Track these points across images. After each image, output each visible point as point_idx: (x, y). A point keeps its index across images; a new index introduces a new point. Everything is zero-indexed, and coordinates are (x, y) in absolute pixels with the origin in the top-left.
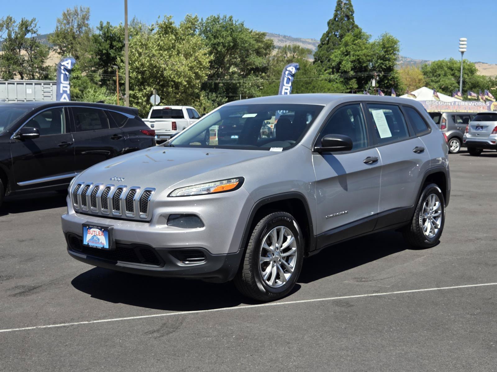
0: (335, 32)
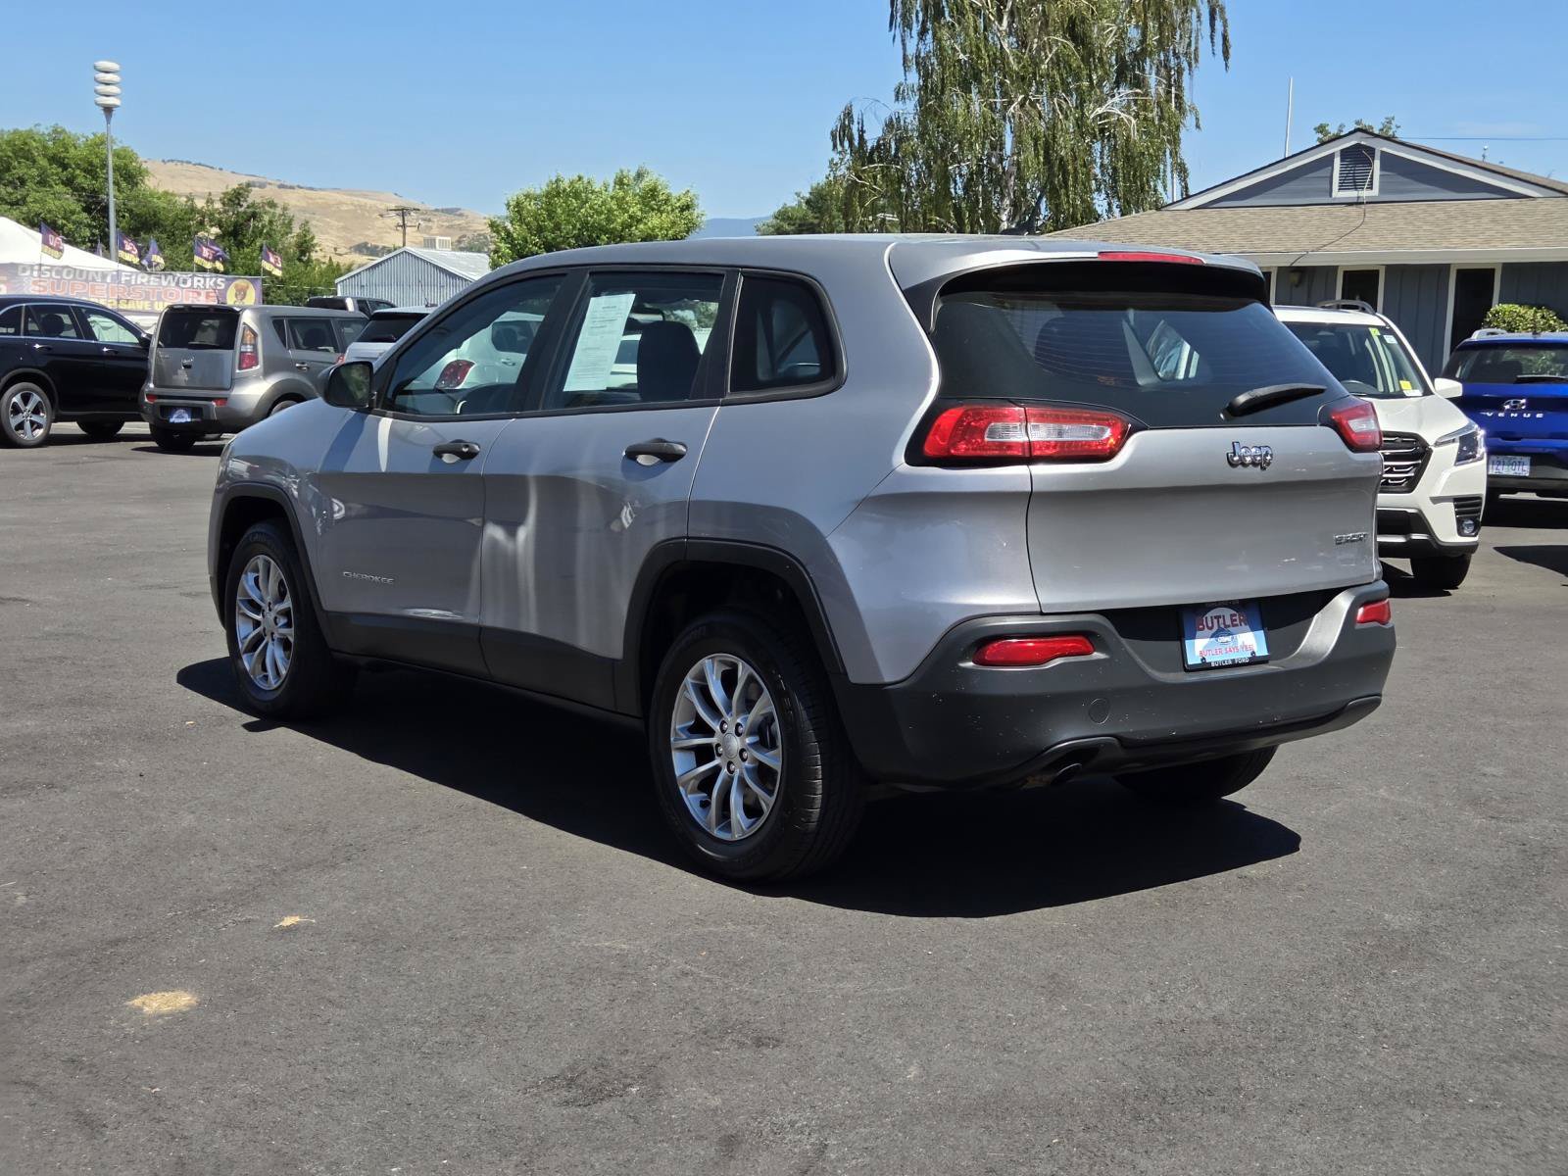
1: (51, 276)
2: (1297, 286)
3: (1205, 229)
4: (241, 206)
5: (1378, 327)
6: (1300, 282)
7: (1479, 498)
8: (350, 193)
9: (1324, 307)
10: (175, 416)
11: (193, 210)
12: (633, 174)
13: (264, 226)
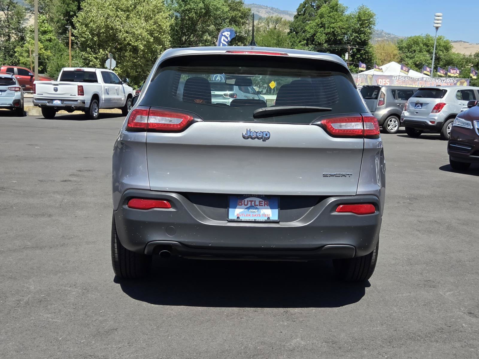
0: (312, 3)
1: (402, 79)
11: (464, 58)
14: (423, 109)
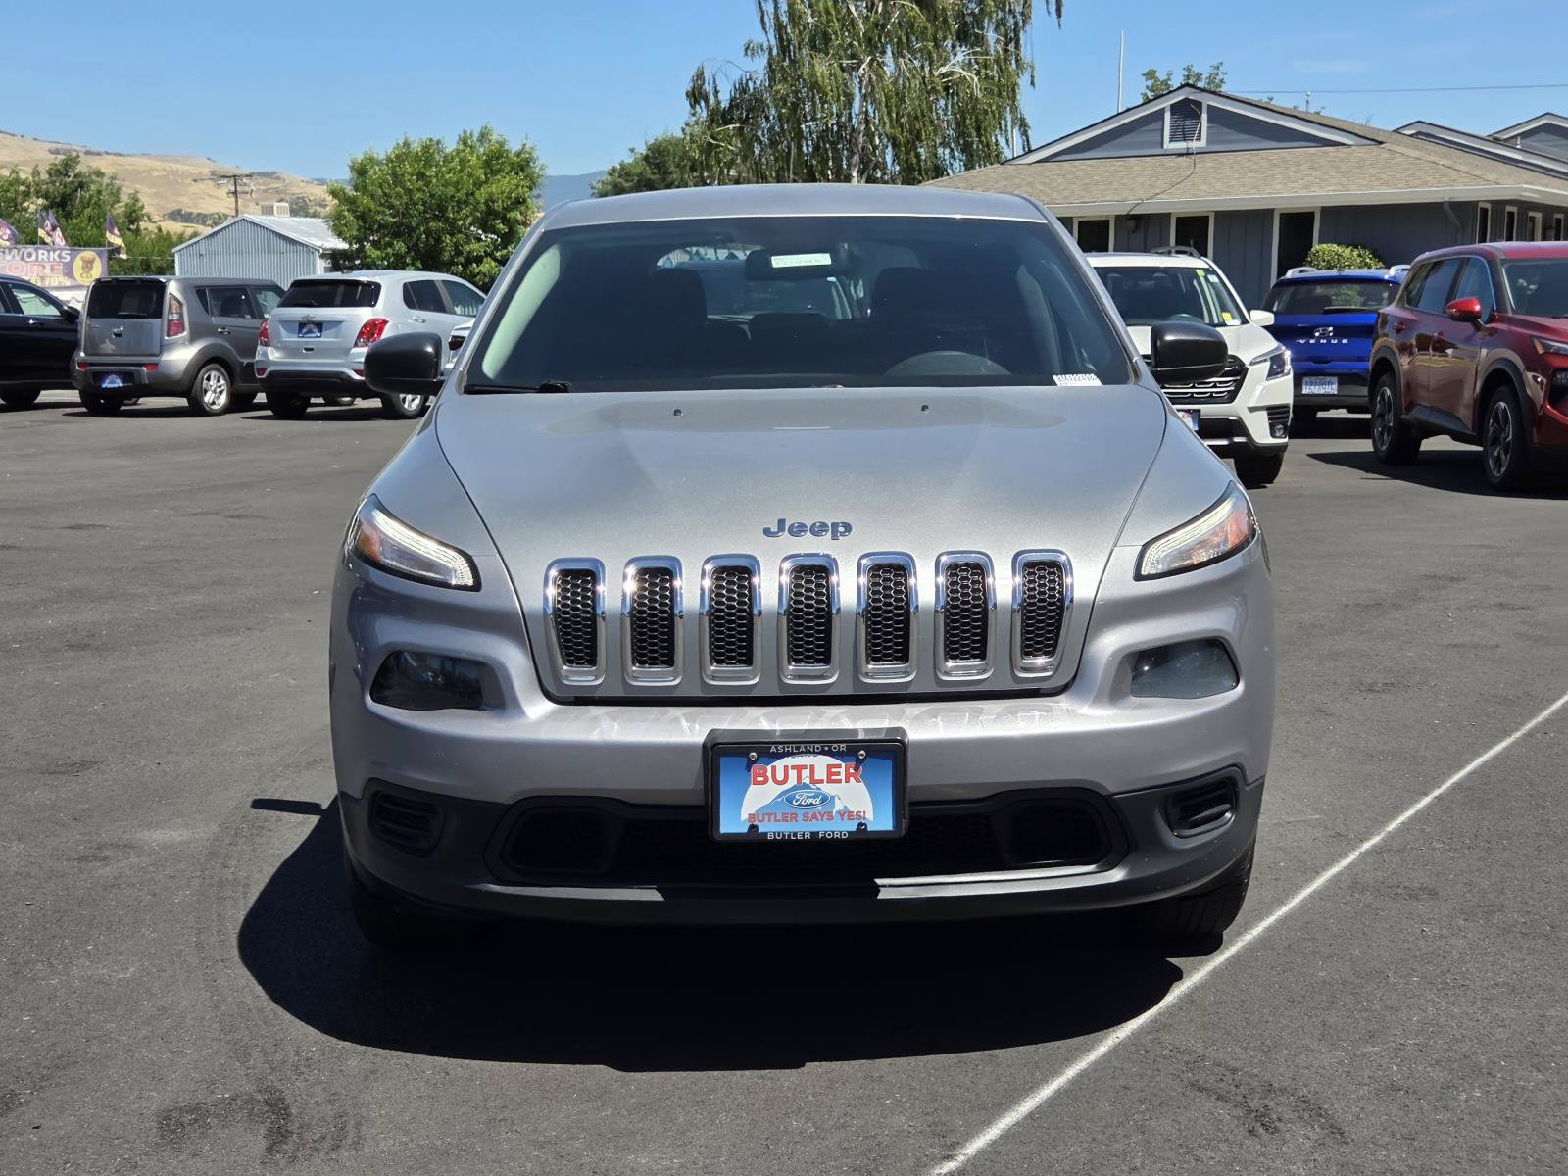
2: (1134, 232)
3: (1047, 181)
4: (69, 177)
5: (1204, 269)
6: (1137, 227)
7: (1286, 406)
8: (162, 158)
9: (1157, 253)
10: (107, 381)
11: (18, 182)
12: (476, 135)
13: (91, 197)
14: (327, 338)
